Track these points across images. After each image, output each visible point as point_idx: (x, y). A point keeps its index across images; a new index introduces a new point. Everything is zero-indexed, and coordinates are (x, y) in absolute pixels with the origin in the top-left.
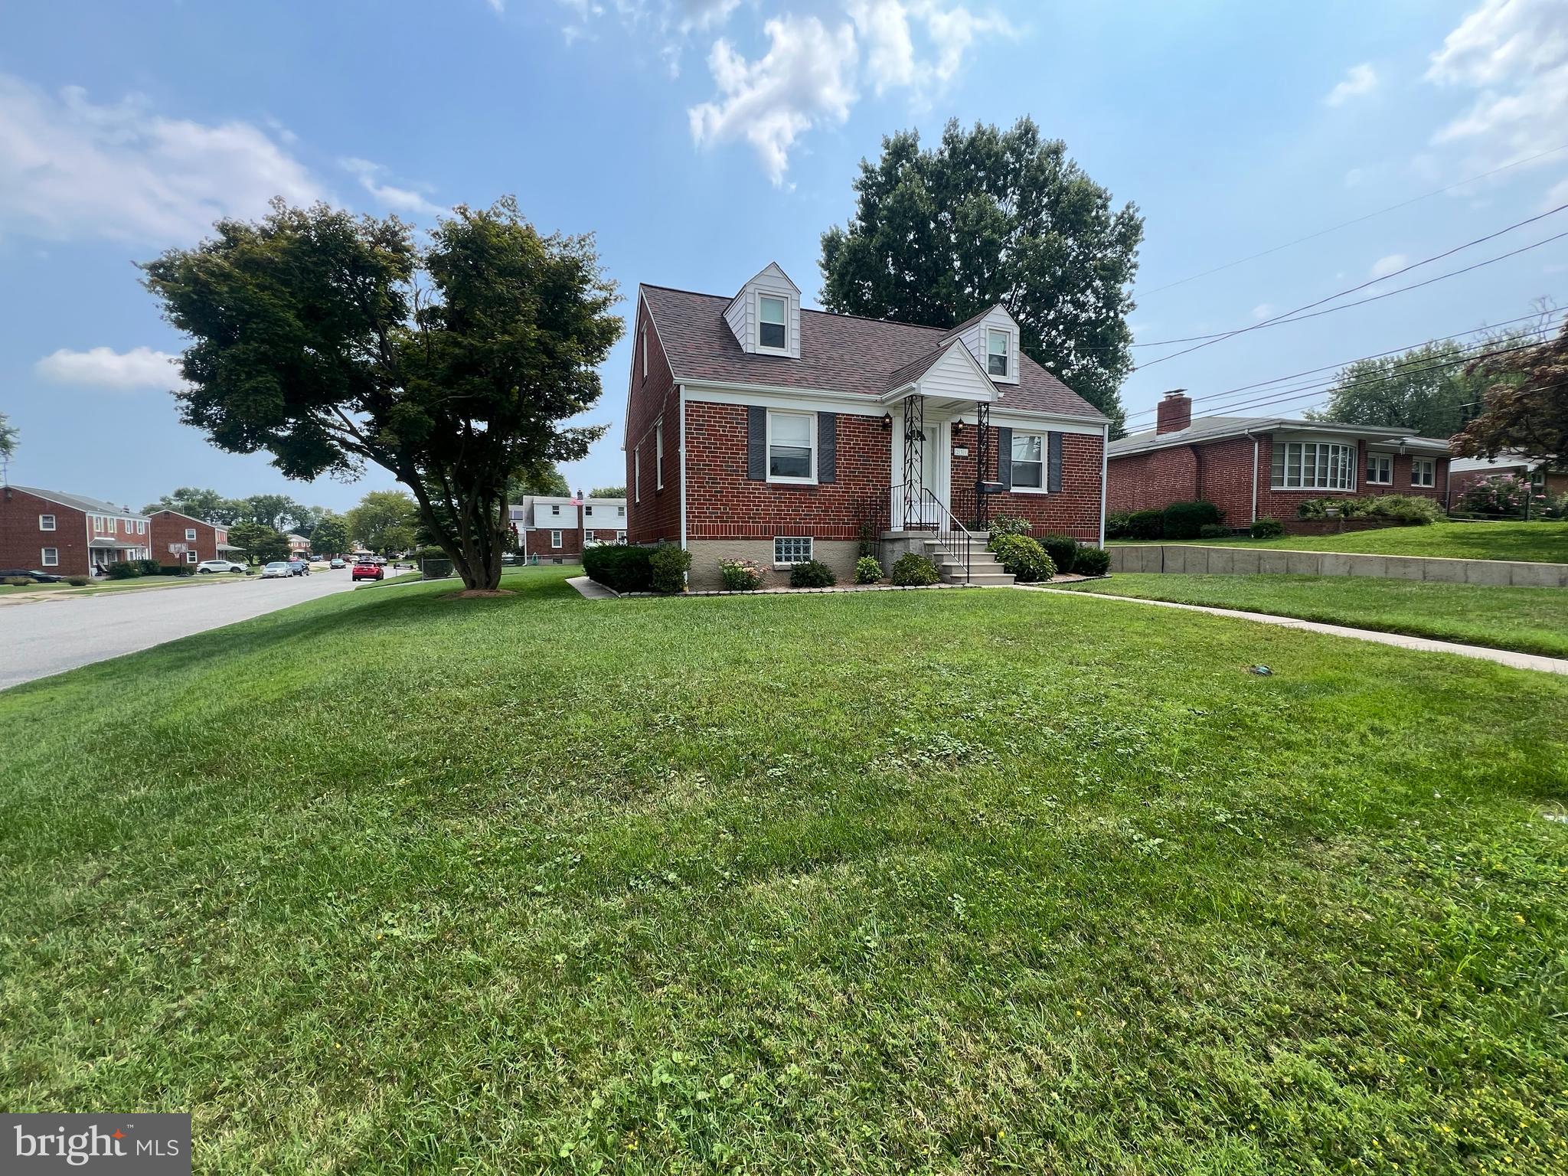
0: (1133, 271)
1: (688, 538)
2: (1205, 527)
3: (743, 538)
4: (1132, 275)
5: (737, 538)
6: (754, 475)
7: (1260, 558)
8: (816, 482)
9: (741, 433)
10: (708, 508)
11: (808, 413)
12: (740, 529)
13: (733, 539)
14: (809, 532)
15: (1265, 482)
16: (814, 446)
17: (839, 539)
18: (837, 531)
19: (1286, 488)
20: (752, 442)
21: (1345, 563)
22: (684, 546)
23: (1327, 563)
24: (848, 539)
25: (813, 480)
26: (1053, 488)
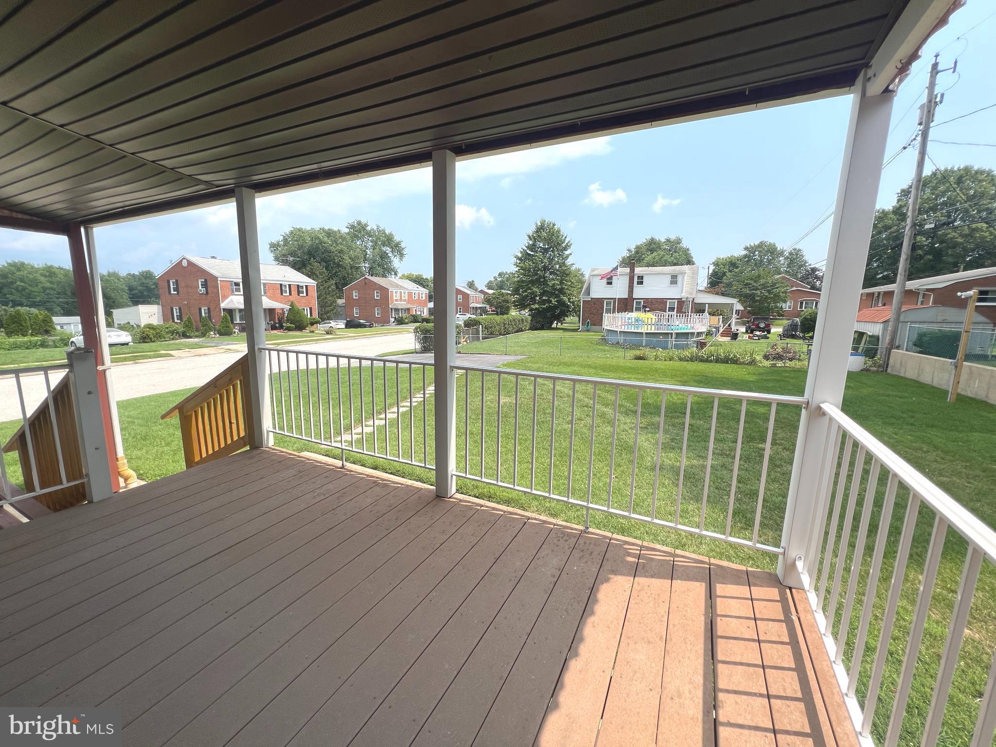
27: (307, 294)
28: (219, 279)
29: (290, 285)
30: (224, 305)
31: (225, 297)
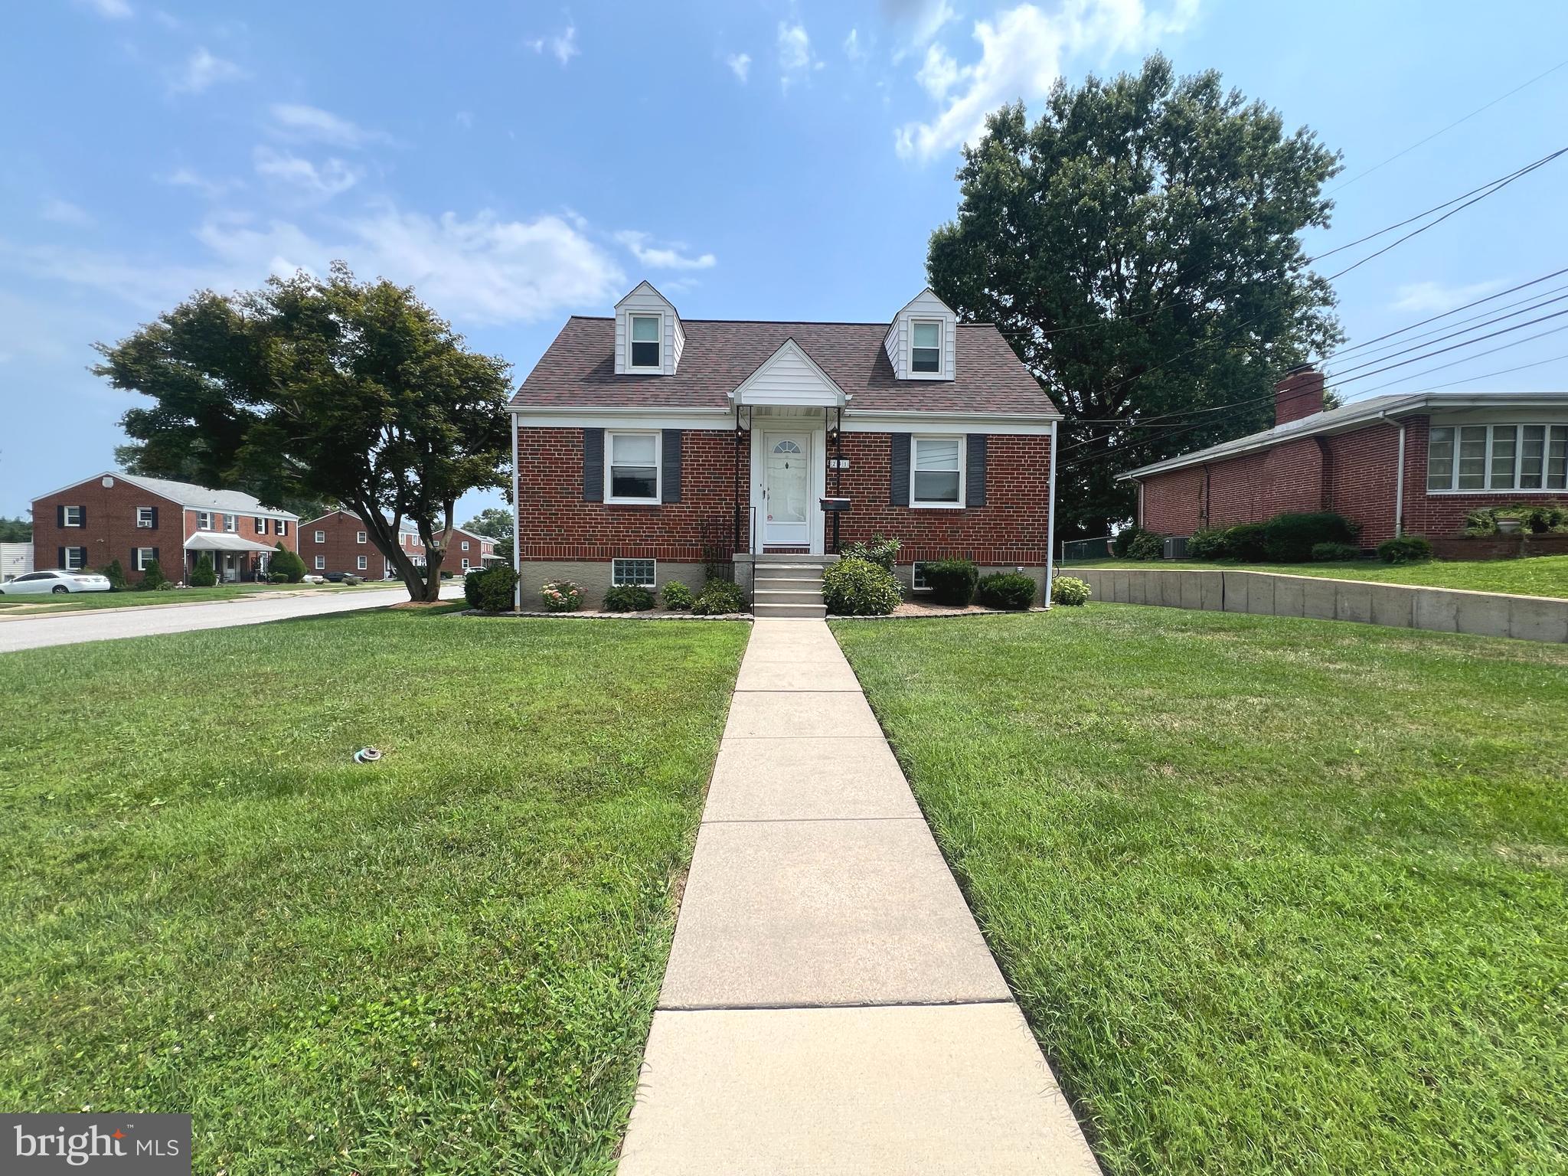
0: (1327, 211)
1: (521, 560)
2: (1317, 547)
3: (579, 560)
4: (1328, 217)
5: (573, 560)
6: (589, 497)
7: (1336, 593)
8: (659, 503)
9: (577, 455)
10: (542, 531)
11: (654, 431)
12: (575, 551)
13: (568, 560)
14: (650, 553)
15: (1416, 484)
16: (659, 465)
17: (687, 561)
18: (683, 552)
19: (1455, 490)
20: (588, 464)
21: (1449, 604)
22: (517, 567)
23: (1425, 603)
24: (696, 561)
25: (657, 501)
26: (973, 502)
27: (286, 534)
28: (185, 508)
29: (266, 520)
30: (187, 544)
31: (189, 535)
